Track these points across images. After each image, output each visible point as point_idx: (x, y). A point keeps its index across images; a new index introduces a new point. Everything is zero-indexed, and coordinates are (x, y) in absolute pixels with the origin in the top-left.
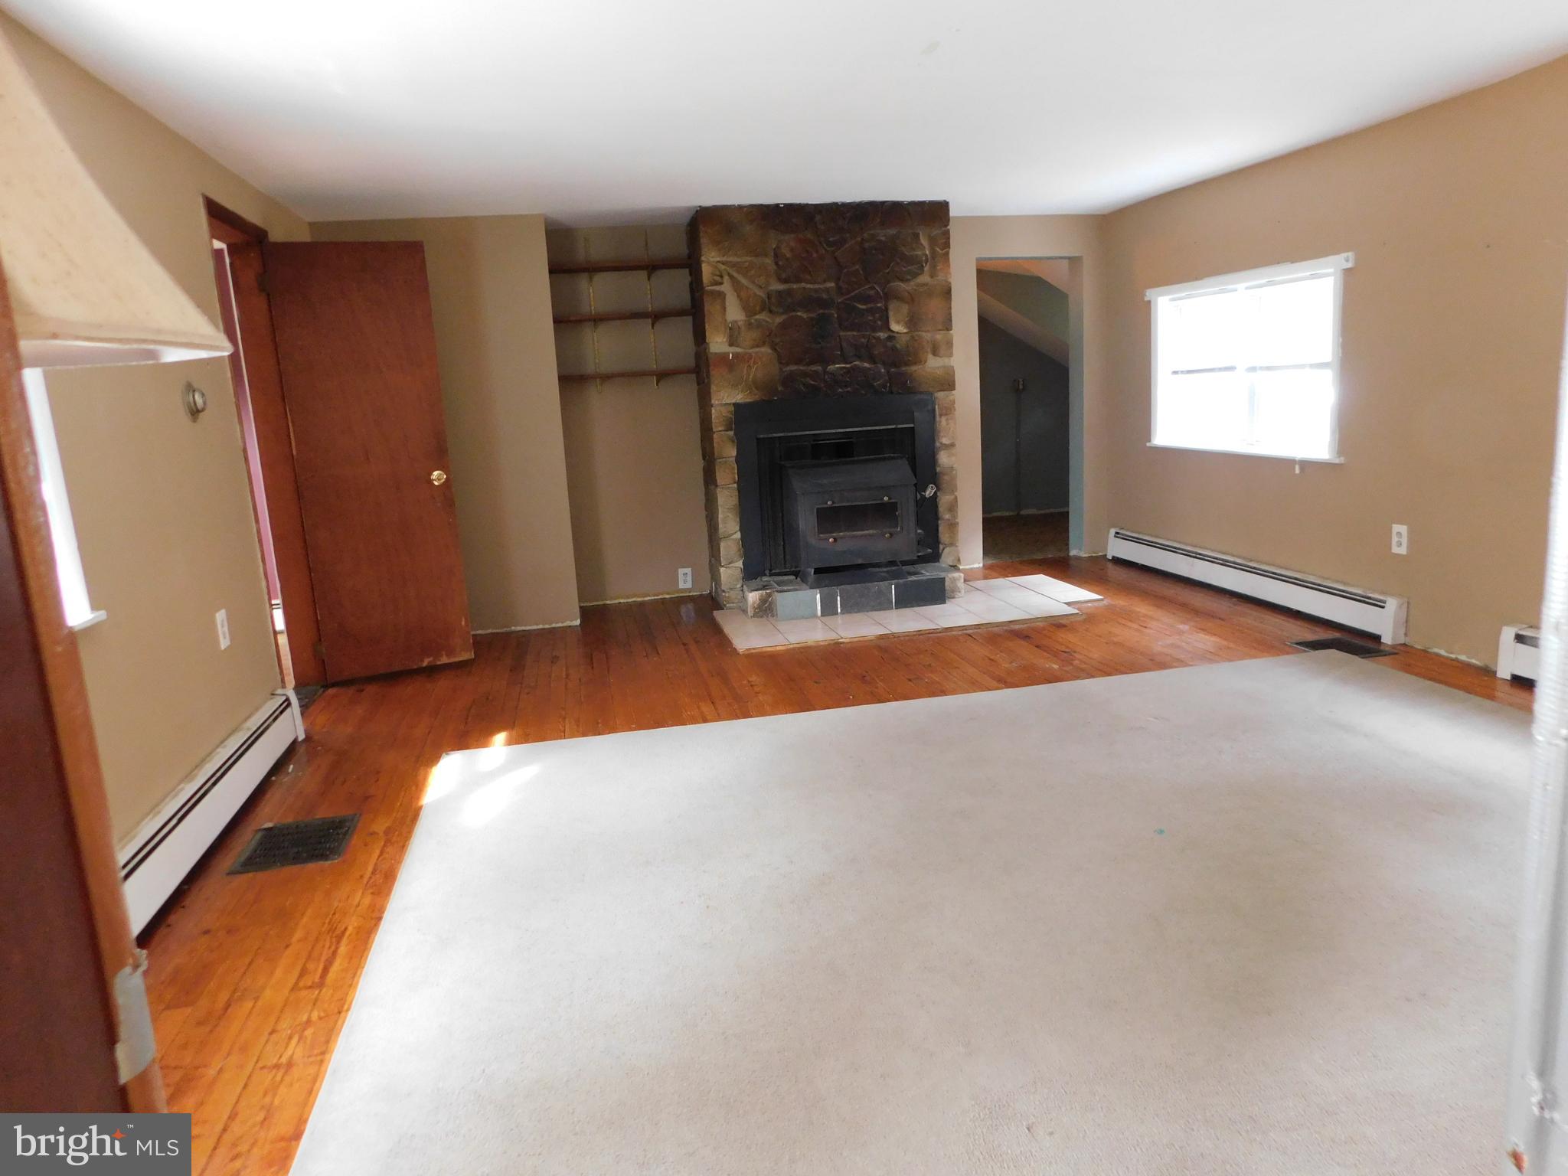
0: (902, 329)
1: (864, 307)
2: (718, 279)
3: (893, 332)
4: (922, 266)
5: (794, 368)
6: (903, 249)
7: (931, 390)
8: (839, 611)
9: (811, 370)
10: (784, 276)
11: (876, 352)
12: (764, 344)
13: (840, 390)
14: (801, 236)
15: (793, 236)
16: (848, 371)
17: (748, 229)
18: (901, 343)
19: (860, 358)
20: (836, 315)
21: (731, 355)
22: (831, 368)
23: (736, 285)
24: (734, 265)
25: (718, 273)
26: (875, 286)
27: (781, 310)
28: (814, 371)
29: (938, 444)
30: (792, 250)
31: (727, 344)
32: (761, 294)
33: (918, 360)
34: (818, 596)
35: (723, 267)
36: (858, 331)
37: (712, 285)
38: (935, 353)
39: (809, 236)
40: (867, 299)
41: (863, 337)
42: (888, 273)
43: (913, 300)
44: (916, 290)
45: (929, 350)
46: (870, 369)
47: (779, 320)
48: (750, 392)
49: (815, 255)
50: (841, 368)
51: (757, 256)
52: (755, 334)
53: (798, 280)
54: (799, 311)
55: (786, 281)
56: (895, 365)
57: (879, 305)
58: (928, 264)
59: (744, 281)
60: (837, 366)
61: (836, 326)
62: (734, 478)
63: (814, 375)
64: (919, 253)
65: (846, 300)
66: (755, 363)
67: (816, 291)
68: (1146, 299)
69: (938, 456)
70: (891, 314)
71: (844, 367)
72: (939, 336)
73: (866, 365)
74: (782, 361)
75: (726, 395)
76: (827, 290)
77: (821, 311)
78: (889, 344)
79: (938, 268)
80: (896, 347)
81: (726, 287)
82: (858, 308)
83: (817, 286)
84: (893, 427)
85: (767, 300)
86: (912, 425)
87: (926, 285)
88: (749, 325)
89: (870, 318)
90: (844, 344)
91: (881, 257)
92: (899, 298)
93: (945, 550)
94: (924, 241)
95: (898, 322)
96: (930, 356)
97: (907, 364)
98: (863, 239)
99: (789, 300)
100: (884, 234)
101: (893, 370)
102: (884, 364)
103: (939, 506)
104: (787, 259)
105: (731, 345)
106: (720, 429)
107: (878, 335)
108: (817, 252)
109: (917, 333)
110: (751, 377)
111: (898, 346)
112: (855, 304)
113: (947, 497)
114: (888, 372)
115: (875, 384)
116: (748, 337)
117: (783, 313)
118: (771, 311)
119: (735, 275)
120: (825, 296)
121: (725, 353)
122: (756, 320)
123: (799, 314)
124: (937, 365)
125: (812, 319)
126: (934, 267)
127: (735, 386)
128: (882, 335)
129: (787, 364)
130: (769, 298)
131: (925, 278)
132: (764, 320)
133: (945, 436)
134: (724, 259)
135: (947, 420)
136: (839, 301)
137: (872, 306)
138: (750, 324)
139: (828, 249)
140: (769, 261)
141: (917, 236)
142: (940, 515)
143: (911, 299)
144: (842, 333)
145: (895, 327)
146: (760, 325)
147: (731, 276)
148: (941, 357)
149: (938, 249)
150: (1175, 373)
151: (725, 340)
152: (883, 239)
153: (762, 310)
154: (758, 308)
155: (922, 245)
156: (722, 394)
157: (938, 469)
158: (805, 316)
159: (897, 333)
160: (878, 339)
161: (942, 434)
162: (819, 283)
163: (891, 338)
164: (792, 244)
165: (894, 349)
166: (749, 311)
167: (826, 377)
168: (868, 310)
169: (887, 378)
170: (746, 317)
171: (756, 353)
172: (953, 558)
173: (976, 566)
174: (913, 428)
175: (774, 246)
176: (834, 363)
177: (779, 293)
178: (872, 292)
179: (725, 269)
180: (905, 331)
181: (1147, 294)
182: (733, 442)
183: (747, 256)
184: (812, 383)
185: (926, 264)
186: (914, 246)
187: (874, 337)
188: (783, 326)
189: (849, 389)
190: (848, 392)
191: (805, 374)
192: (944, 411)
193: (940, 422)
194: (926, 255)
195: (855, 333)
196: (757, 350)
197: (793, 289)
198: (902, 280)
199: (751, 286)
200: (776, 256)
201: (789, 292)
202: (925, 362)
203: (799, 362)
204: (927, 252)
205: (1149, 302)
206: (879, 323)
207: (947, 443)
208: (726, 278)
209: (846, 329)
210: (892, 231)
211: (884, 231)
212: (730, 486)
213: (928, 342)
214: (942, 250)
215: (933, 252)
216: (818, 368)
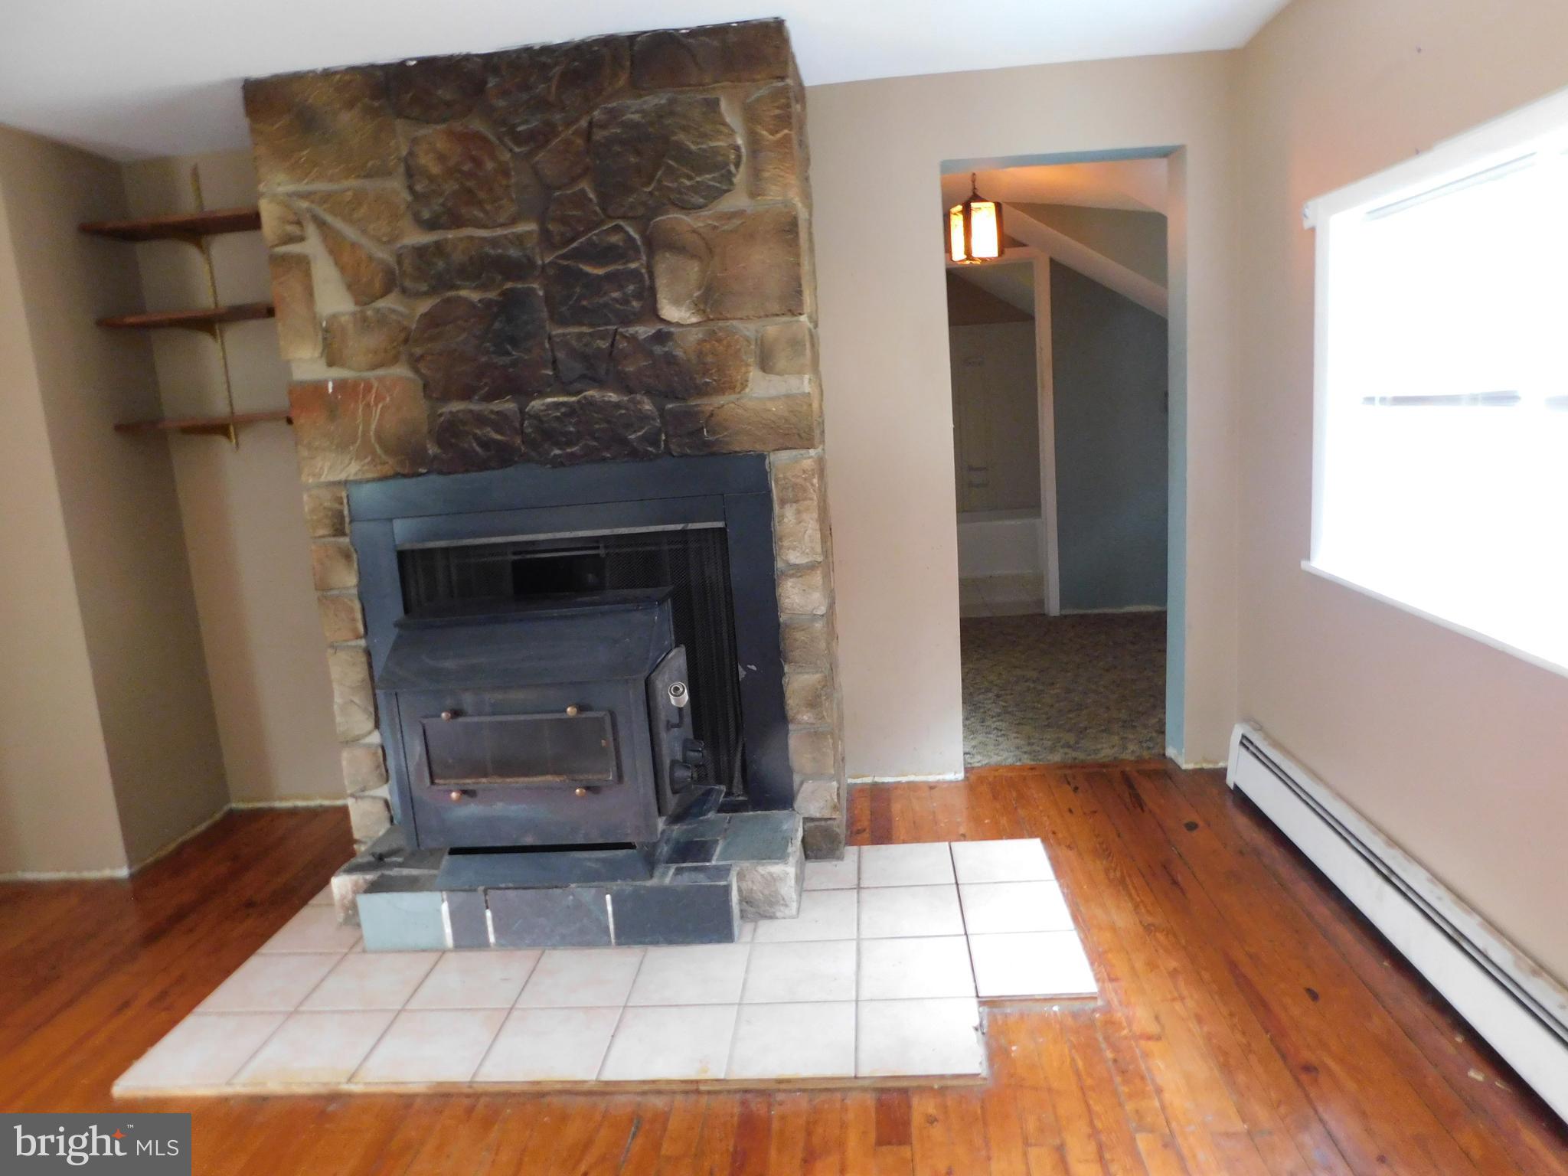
0: (688, 314)
1: (600, 272)
2: (292, 229)
3: (668, 323)
4: (730, 172)
5: (456, 406)
6: (681, 136)
7: (759, 447)
8: (492, 939)
9: (492, 412)
10: (426, 215)
11: (630, 369)
12: (395, 360)
13: (557, 452)
14: (458, 126)
15: (442, 127)
16: (571, 411)
17: (347, 120)
18: (686, 345)
19: (600, 383)
20: (541, 293)
21: (330, 385)
22: (536, 405)
23: (335, 244)
24: (326, 198)
25: (292, 217)
26: (622, 223)
27: (424, 288)
28: (498, 413)
29: (779, 565)
30: (441, 158)
31: (323, 362)
32: (383, 255)
33: (726, 386)
34: (445, 908)
35: (304, 204)
36: (591, 325)
37: (285, 243)
38: (766, 363)
39: (477, 125)
40: (603, 254)
41: (603, 338)
42: (651, 193)
43: (710, 251)
44: (715, 228)
45: (751, 360)
46: (617, 406)
47: (424, 306)
48: (373, 460)
49: (490, 165)
50: (557, 405)
51: (369, 176)
52: (374, 340)
53: (457, 222)
54: (458, 288)
55: (432, 225)
56: (671, 395)
57: (633, 266)
58: (742, 168)
59: (350, 232)
60: (549, 400)
61: (545, 314)
62: (355, 630)
63: (500, 422)
64: (721, 144)
65: (564, 257)
66: (379, 398)
67: (494, 242)
68: (1307, 224)
69: (779, 591)
70: (662, 283)
71: (563, 404)
72: (772, 329)
73: (613, 397)
74: (434, 391)
75: (328, 464)
76: (519, 240)
77: (509, 285)
78: (658, 350)
79: (766, 174)
80: (674, 357)
81: (313, 246)
82: (587, 274)
83: (499, 232)
84: (679, 527)
85: (397, 267)
86: (720, 524)
87: (739, 214)
88: (363, 323)
89: (616, 295)
90: (561, 355)
91: (633, 160)
92: (678, 248)
93: (805, 785)
94: (731, 115)
95: (677, 302)
96: (754, 374)
97: (703, 391)
98: (590, 123)
99: (441, 265)
100: (638, 107)
101: (670, 406)
102: (649, 392)
103: (787, 695)
104: (432, 179)
105: (331, 363)
106: (321, 532)
107: (632, 330)
108: (493, 157)
109: (721, 324)
110: (373, 427)
111: (679, 353)
112: (581, 266)
113: (806, 676)
114: (661, 411)
115: (632, 437)
116: (361, 346)
117: (426, 294)
118: (404, 291)
119: (329, 219)
120: (513, 252)
121: (319, 381)
122: (378, 311)
123: (464, 293)
124: (773, 392)
125: (488, 304)
126: (756, 173)
127: (342, 447)
128: (643, 331)
129: (445, 398)
130: (399, 263)
131: (737, 200)
132: (393, 311)
133: (794, 549)
134: (303, 187)
135: (799, 512)
136: (547, 260)
137: (620, 267)
138: (365, 319)
139: (517, 150)
140: (395, 186)
141: (713, 105)
142: (790, 713)
143: (706, 249)
144: (558, 331)
145: (672, 312)
146: (382, 320)
147: (321, 224)
148: (778, 374)
149: (765, 133)
150: (1370, 400)
151: (317, 354)
152: (636, 117)
153: (386, 292)
154: (378, 285)
155: (725, 124)
156: (320, 465)
157: (783, 618)
158: (475, 296)
159: (678, 325)
160: (633, 339)
161: (786, 543)
162: (502, 225)
163: (661, 337)
164: (441, 145)
165: (670, 359)
166: (361, 292)
167: (526, 423)
168: (609, 277)
169: (658, 423)
170: (357, 303)
171: (380, 379)
172: (822, 804)
173: (950, 777)
174: (722, 530)
175: (404, 153)
176: (542, 394)
177: (420, 252)
178: (615, 239)
179: (308, 210)
180: (694, 320)
181: (1307, 212)
182: (347, 557)
183: (347, 178)
184: (499, 437)
185: (737, 165)
186: (708, 128)
187: (622, 334)
188: (432, 321)
189: (574, 449)
190: (572, 454)
191: (480, 419)
192: (791, 495)
193: (783, 516)
194: (737, 148)
195: (585, 329)
196: (380, 372)
197: (446, 240)
198: (685, 207)
199: (363, 241)
200: (410, 173)
201: (438, 246)
202: (744, 385)
203: (466, 395)
204: (740, 141)
205: (1313, 230)
206: (635, 304)
207: (798, 562)
208: (311, 230)
209: (563, 322)
210: (654, 101)
211: (639, 101)
212: (349, 643)
213: (748, 340)
214: (773, 133)
215: (754, 140)
216: (508, 406)
